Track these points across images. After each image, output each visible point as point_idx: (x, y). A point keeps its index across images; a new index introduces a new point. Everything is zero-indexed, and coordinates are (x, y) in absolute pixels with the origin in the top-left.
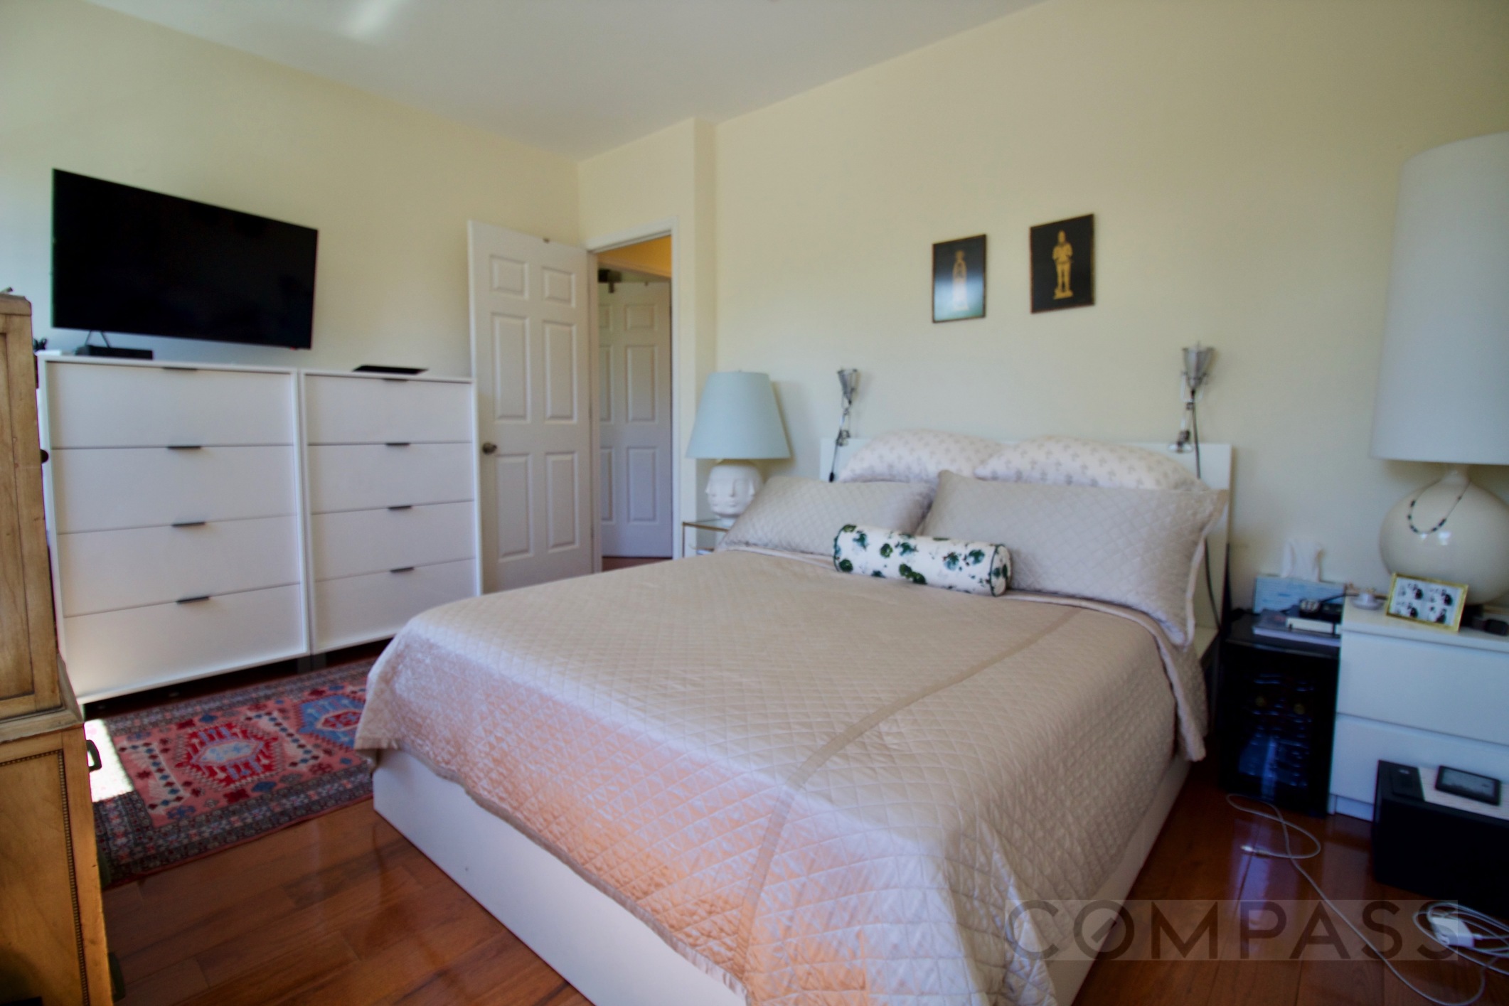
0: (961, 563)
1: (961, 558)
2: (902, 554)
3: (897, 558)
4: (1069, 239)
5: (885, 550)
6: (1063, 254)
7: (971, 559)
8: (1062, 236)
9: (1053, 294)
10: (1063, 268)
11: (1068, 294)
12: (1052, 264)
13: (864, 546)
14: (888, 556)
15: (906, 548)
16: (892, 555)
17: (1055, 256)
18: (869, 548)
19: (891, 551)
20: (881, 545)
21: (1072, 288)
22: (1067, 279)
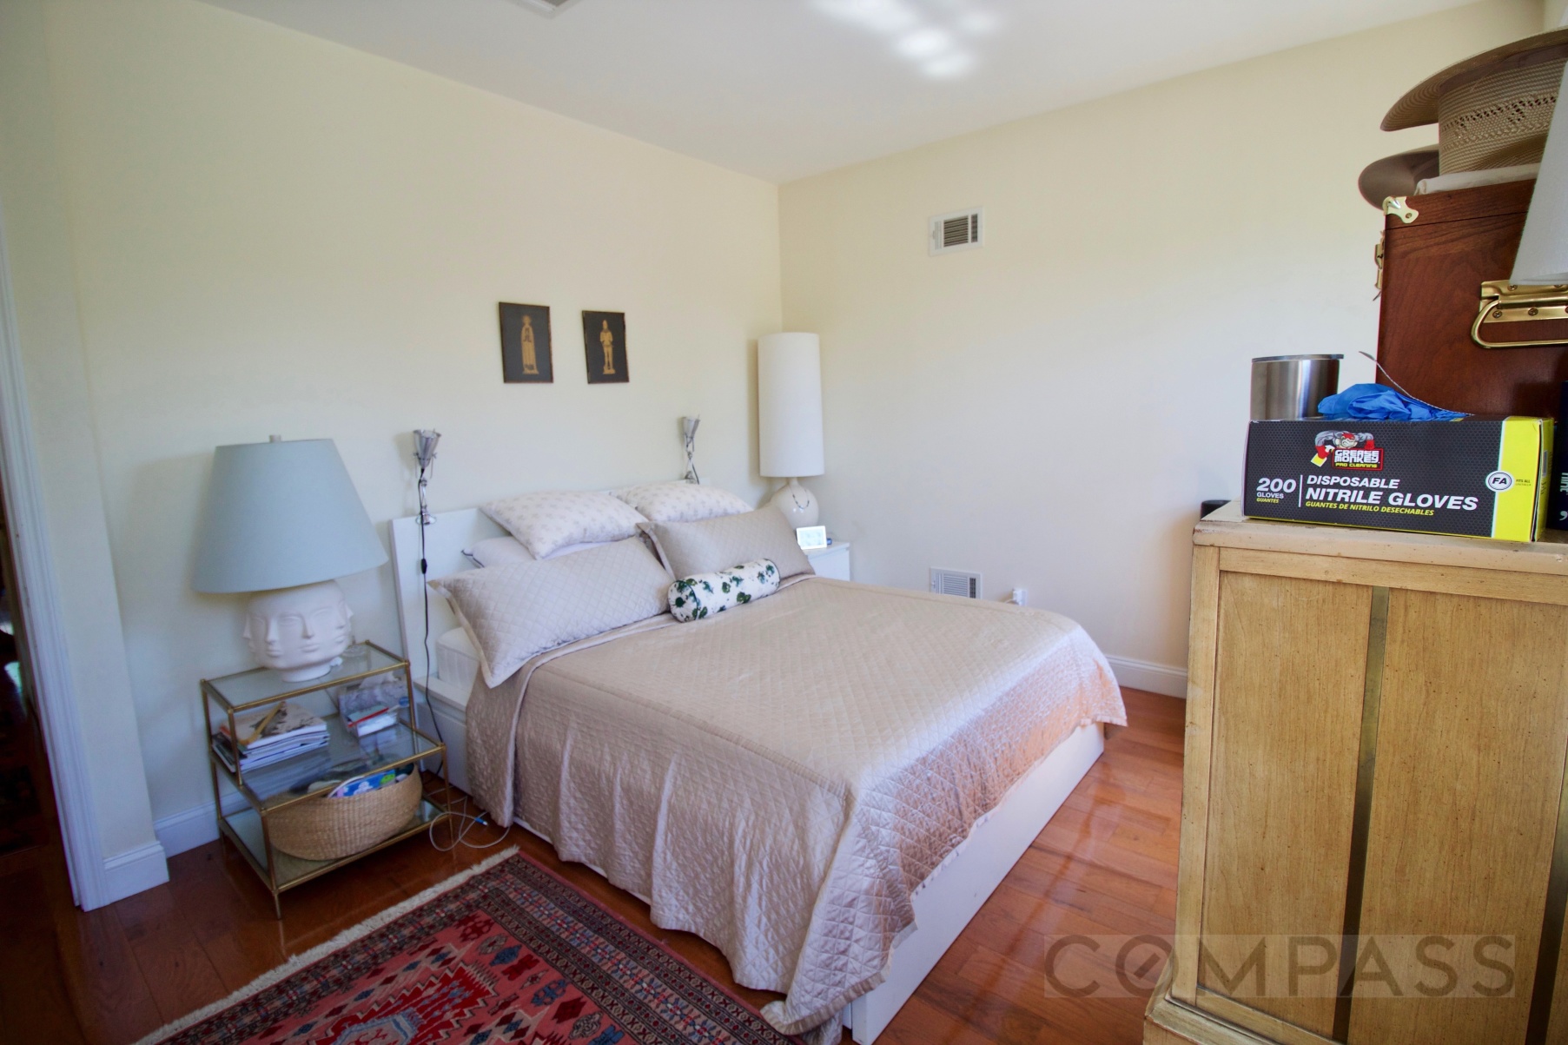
0: (766, 577)
1: (765, 574)
2: (737, 585)
3: (735, 590)
4: (610, 328)
5: (725, 587)
6: (606, 338)
7: (770, 572)
8: (605, 324)
9: (603, 370)
10: (608, 351)
11: (612, 371)
12: (600, 345)
13: (711, 591)
14: (729, 591)
15: (738, 580)
16: (731, 589)
17: (602, 340)
18: (714, 591)
19: (730, 586)
20: (721, 586)
21: (614, 367)
22: (611, 359)
